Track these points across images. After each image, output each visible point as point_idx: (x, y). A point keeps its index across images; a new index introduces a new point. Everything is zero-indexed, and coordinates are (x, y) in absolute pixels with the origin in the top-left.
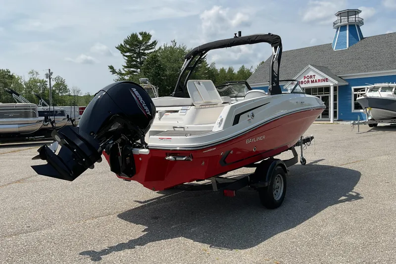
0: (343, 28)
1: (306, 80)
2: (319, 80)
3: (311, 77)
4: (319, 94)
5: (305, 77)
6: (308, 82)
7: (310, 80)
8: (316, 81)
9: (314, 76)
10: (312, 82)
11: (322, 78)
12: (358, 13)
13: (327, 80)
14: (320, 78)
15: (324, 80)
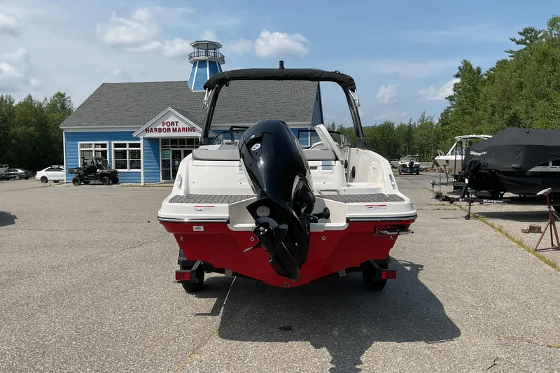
0: (202, 64)
1: (166, 127)
2: (184, 129)
3: (173, 123)
4: (180, 147)
5: (164, 124)
6: (169, 130)
7: (171, 127)
8: (179, 130)
9: (177, 122)
10: (175, 130)
11: (187, 127)
12: (219, 48)
13: (193, 129)
14: (185, 126)
15: (190, 130)
